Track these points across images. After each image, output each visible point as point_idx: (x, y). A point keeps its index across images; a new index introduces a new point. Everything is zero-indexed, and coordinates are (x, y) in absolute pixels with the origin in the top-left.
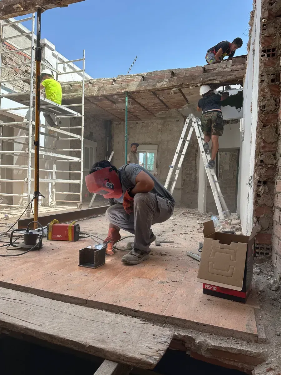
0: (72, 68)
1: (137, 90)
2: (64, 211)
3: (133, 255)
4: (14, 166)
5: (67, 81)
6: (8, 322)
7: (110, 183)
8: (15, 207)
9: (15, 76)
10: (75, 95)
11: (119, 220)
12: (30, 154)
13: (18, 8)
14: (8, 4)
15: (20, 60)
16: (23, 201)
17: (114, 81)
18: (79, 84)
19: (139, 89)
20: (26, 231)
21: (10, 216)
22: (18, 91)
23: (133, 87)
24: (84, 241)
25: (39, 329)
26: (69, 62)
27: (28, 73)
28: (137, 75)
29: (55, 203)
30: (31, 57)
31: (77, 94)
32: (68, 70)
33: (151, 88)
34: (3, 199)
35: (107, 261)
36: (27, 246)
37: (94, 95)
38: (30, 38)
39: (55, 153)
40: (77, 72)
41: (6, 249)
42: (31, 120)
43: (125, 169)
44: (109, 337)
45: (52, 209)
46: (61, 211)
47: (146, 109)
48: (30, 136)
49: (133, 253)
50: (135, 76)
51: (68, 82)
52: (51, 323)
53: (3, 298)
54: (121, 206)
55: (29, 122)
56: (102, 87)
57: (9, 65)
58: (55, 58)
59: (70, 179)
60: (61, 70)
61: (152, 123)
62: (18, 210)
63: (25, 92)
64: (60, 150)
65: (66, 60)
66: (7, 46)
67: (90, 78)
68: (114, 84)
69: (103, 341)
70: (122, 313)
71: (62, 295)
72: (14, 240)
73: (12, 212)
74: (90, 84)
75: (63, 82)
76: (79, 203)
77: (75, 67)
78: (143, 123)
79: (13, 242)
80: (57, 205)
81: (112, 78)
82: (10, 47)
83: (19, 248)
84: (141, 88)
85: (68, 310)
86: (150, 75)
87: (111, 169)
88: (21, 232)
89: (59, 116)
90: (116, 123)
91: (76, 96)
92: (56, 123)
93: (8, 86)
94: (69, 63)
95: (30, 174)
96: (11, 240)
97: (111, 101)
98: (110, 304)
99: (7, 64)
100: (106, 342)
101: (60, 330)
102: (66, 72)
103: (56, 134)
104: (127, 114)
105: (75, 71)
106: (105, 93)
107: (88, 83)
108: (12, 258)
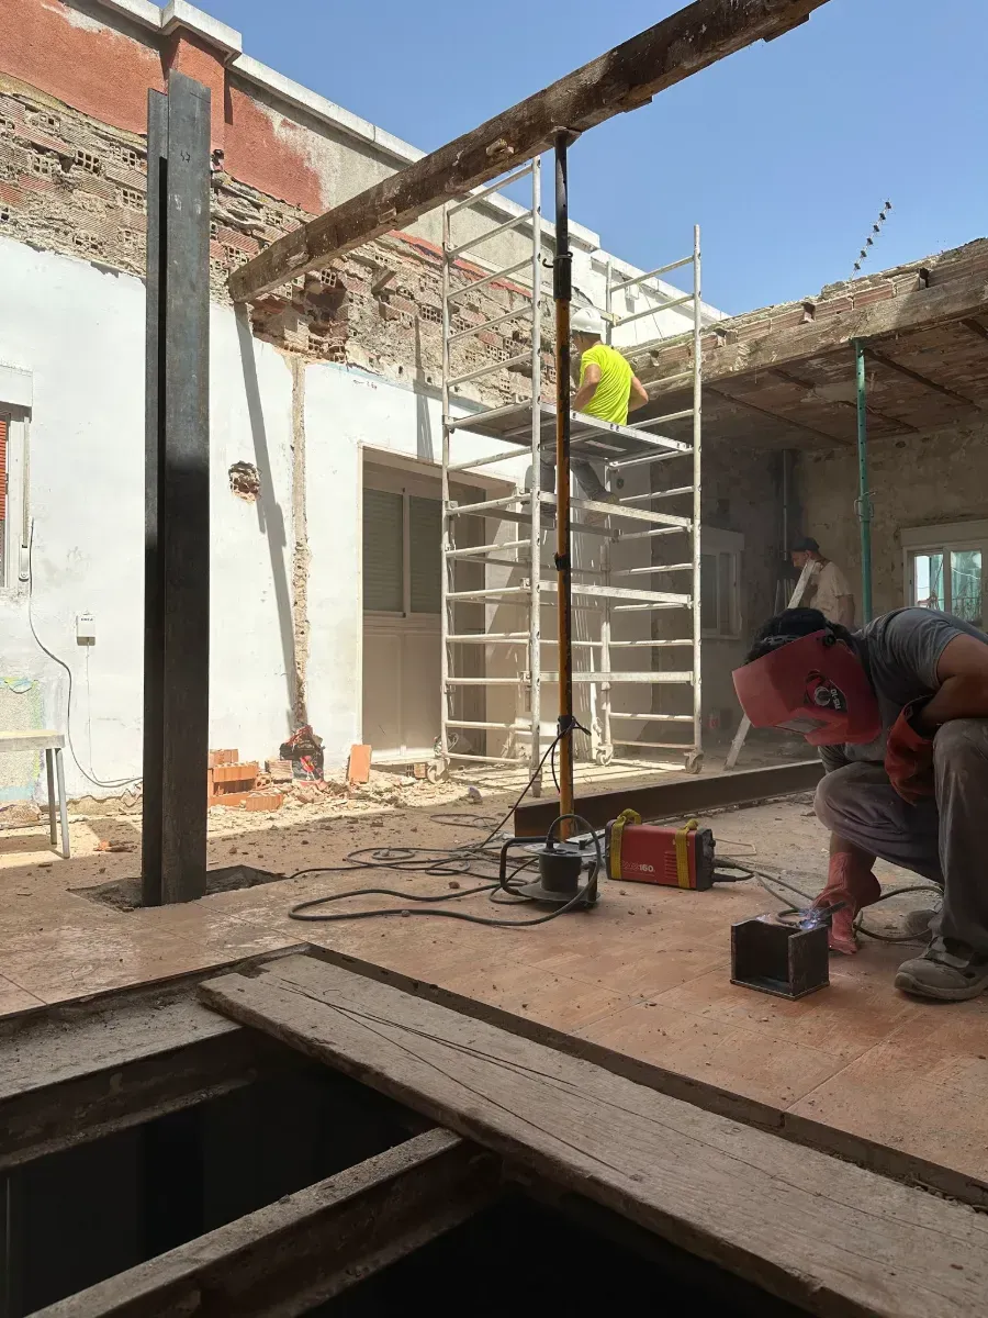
0: (654, 293)
1: (903, 324)
2: (644, 777)
3: (942, 963)
4: (486, 635)
5: (641, 342)
6: (536, 1146)
7: (829, 689)
8: (492, 764)
9: (485, 358)
10: (671, 383)
11: (871, 823)
12: (536, 596)
13: (498, 150)
14: (470, 148)
15: (495, 306)
16: (513, 743)
17: (809, 308)
18: (683, 344)
19: (909, 320)
20: (545, 845)
21: (483, 792)
22: (494, 404)
23: (883, 318)
24: (736, 892)
25: (636, 1190)
26: (645, 278)
27: (521, 341)
28: (901, 271)
29: (609, 750)
30: (533, 289)
31: (677, 379)
32: (643, 303)
33: (959, 307)
34: (457, 736)
35: (834, 976)
36: (554, 897)
37: (734, 372)
38: (526, 230)
39: (608, 584)
40: (676, 305)
41: (489, 901)
42: (538, 489)
43: (889, 633)
44: (894, 1271)
45: (603, 770)
46: (633, 777)
47: (940, 388)
48: (535, 540)
49: (942, 957)
50: (890, 276)
51: (645, 344)
52: (673, 1177)
53: (508, 1065)
54: (877, 770)
55: (532, 496)
56: (765, 337)
57: (468, 326)
58: (600, 275)
59: (655, 668)
60: (619, 309)
61: (966, 434)
62: (502, 773)
63: (518, 401)
64: (624, 573)
65: (636, 273)
66: (461, 269)
67: (716, 315)
68: (810, 320)
69: (873, 1283)
70: (930, 1187)
71: (690, 1083)
72: (512, 873)
73: (486, 779)
74: (720, 338)
75: (630, 348)
76: (688, 750)
77: (664, 288)
78: (925, 440)
79: (507, 876)
80: (616, 757)
81: (801, 301)
82: (468, 271)
83: (525, 898)
84: (918, 315)
85: (722, 1140)
86: (953, 260)
87: (830, 636)
88: (529, 847)
89: (616, 464)
90: (815, 454)
91: (673, 386)
92: (608, 488)
93: (468, 391)
94: (647, 282)
95: (537, 660)
96: (503, 872)
97: (796, 380)
98: (877, 1146)
99: (463, 326)
100: (885, 1290)
101: (707, 1207)
102: (637, 312)
103: (608, 524)
104: (863, 420)
105: (666, 303)
106: (775, 358)
107: (715, 334)
108: (511, 934)
